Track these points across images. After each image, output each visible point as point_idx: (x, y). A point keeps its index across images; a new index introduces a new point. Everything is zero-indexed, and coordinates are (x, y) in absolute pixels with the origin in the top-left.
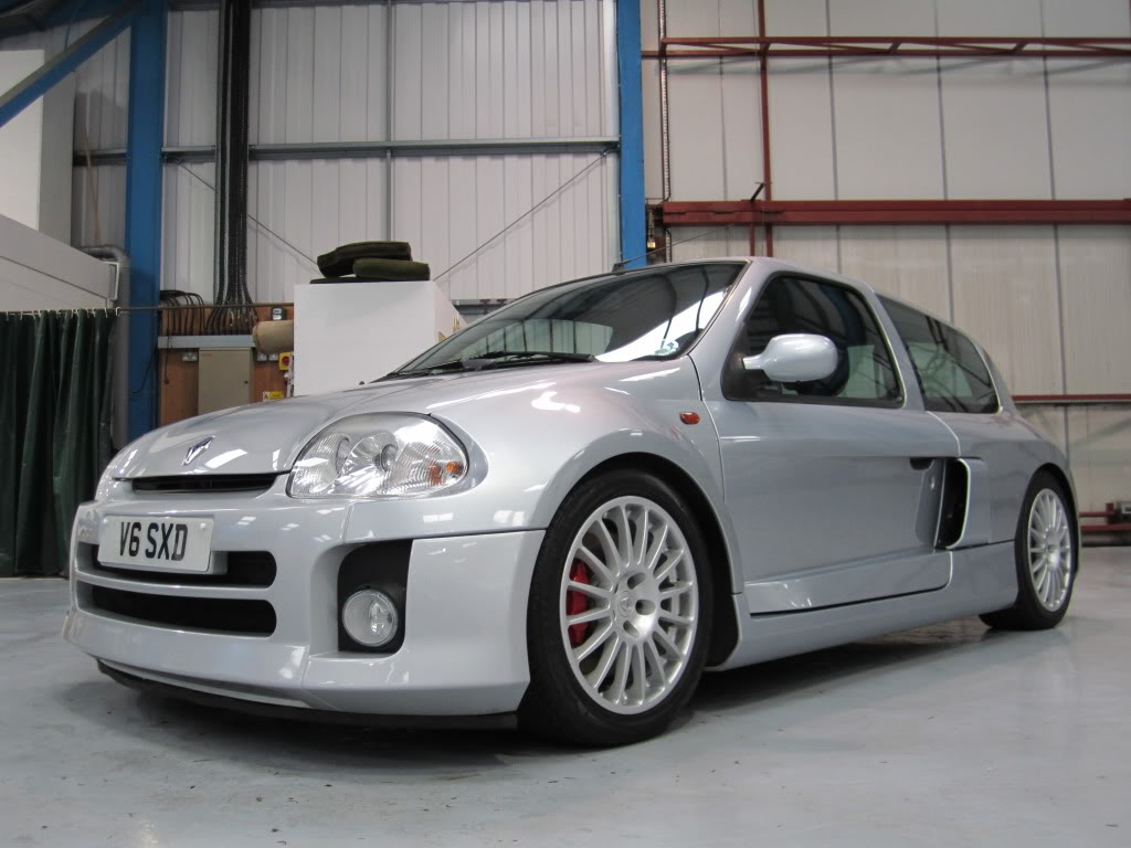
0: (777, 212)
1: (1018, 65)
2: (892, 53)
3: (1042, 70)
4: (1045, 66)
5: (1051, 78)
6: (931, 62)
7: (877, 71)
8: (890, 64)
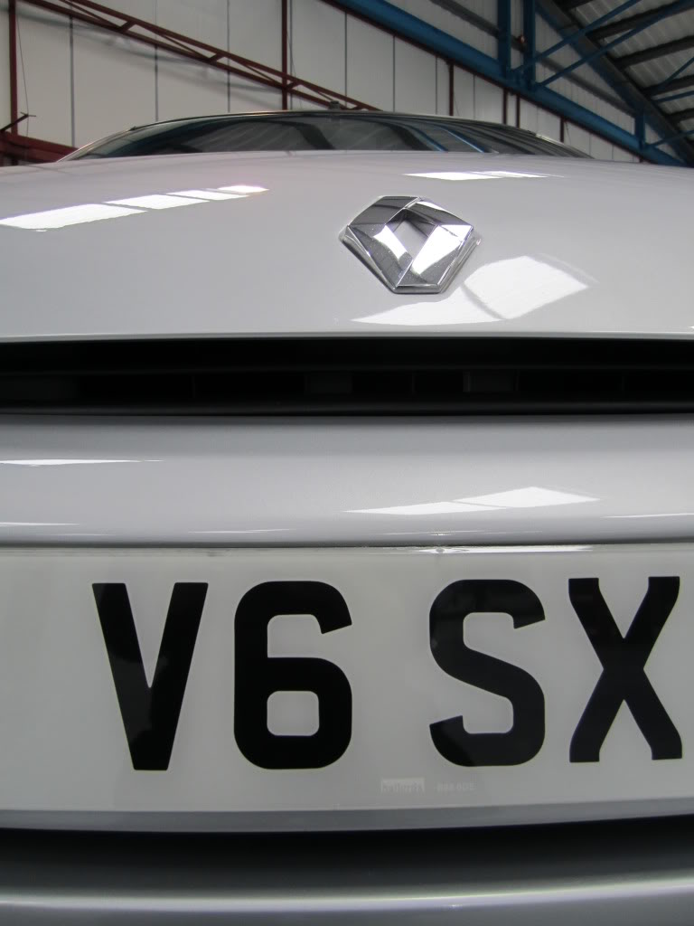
0: (24, 147)
1: (212, 72)
2: (122, 31)
3: (226, 81)
4: (229, 79)
5: (233, 90)
6: (150, 50)
7: (109, 43)
8: (120, 41)
